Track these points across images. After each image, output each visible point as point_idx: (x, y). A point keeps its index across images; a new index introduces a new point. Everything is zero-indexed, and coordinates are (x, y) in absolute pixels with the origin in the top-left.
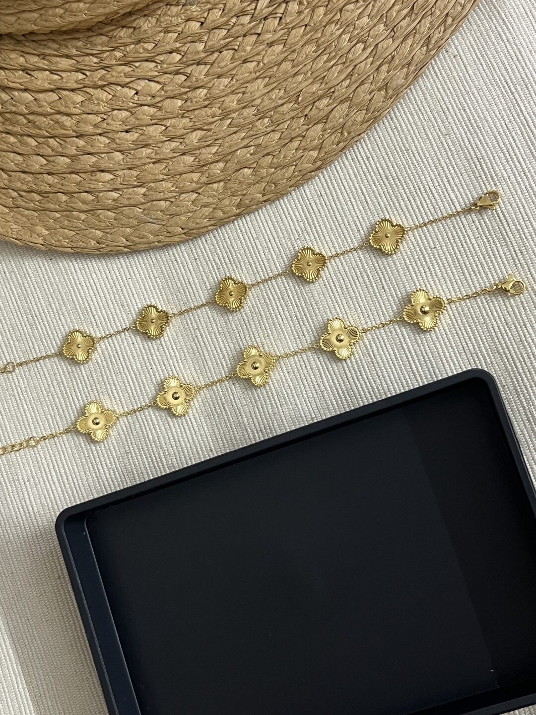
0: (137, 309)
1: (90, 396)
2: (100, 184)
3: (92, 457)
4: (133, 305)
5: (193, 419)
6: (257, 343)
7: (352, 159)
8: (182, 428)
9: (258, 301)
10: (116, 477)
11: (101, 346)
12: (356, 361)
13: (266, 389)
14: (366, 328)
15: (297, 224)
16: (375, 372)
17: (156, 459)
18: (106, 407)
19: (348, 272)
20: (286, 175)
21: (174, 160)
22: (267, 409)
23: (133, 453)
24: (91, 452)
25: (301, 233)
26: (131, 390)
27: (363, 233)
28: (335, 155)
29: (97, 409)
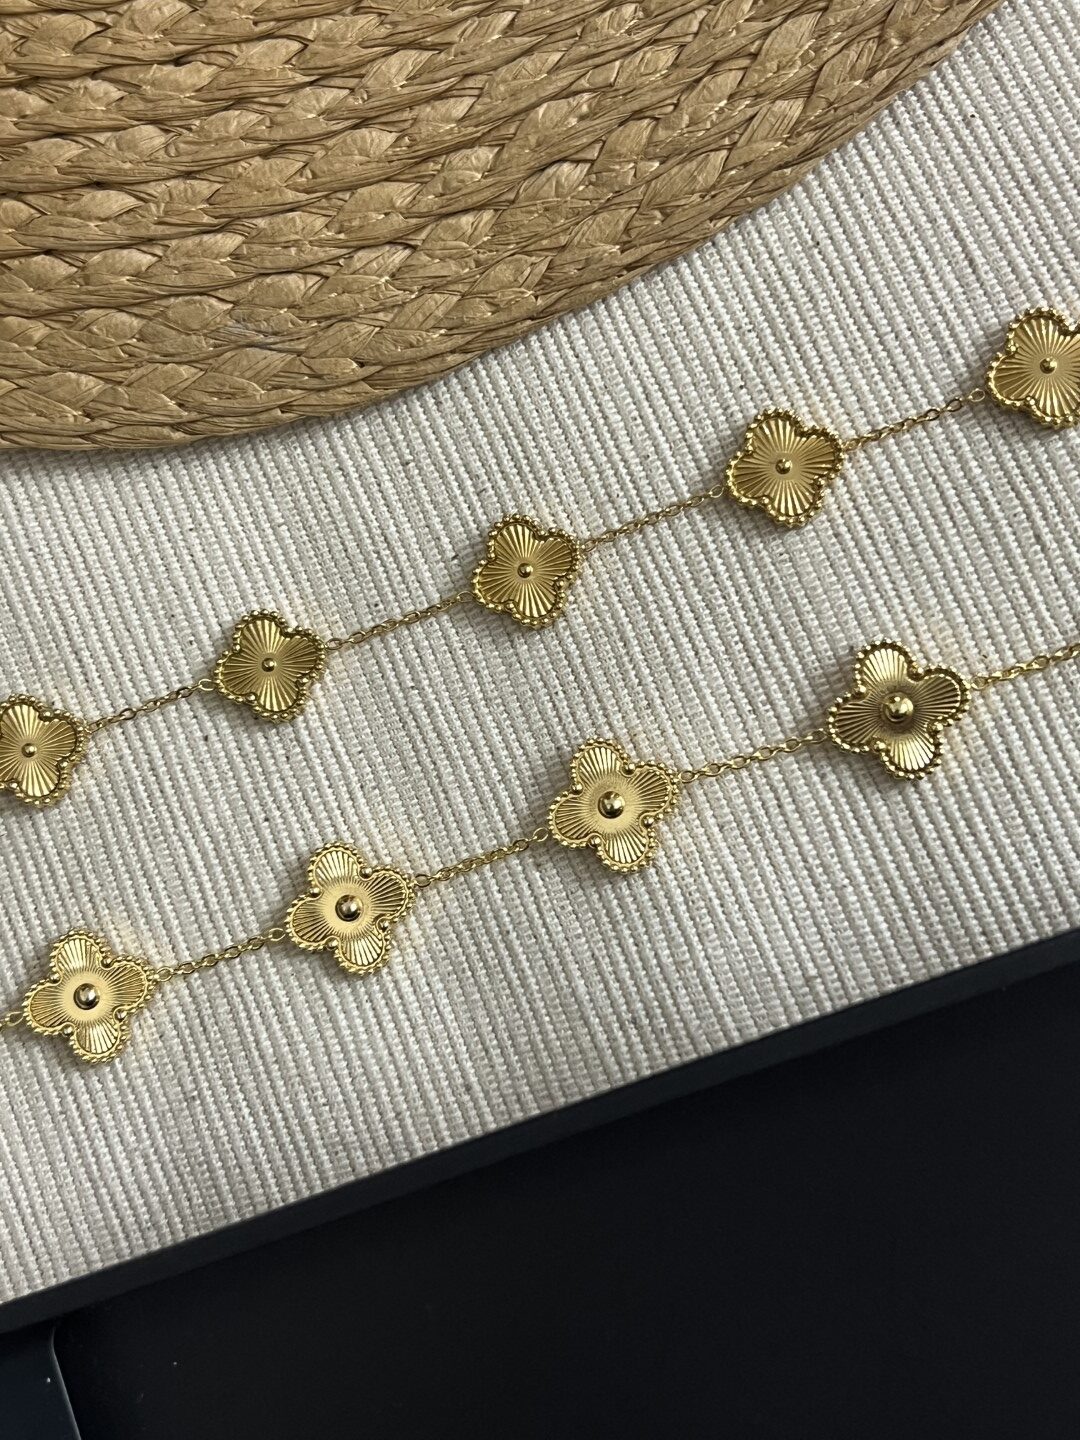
0: (217, 628)
1: (67, 913)
2: (92, 224)
3: (76, 1114)
4: (203, 614)
5: (405, 985)
6: (612, 728)
7: (915, 126)
8: (371, 1014)
9: (612, 591)
10: (153, 1179)
11: (102, 749)
12: (954, 787)
13: (646, 883)
14: (985, 674)
15: (736, 338)
16: (1019, 821)
17: (285, 1119)
18: (119, 948)
19: (916, 491)
20: (700, 178)
21: (330, 143)
22: (653, 948)
23: (210, 1100)
24: (70, 1098)
25: (750, 367)
26: (201, 890)
27: (960, 361)
28: (860, 110)
29: (89, 954)
